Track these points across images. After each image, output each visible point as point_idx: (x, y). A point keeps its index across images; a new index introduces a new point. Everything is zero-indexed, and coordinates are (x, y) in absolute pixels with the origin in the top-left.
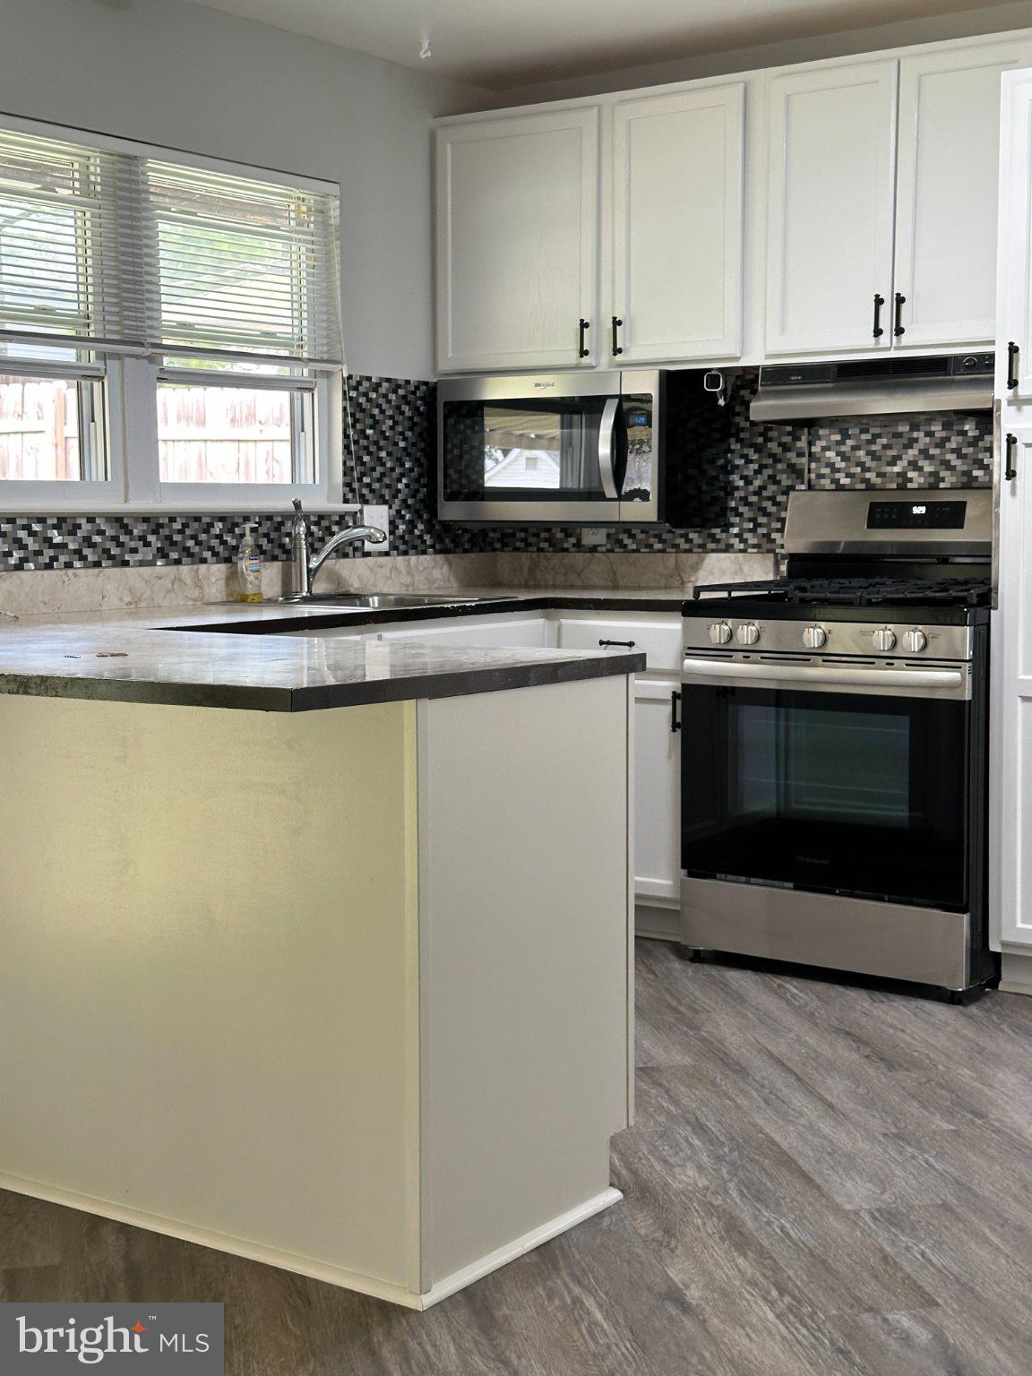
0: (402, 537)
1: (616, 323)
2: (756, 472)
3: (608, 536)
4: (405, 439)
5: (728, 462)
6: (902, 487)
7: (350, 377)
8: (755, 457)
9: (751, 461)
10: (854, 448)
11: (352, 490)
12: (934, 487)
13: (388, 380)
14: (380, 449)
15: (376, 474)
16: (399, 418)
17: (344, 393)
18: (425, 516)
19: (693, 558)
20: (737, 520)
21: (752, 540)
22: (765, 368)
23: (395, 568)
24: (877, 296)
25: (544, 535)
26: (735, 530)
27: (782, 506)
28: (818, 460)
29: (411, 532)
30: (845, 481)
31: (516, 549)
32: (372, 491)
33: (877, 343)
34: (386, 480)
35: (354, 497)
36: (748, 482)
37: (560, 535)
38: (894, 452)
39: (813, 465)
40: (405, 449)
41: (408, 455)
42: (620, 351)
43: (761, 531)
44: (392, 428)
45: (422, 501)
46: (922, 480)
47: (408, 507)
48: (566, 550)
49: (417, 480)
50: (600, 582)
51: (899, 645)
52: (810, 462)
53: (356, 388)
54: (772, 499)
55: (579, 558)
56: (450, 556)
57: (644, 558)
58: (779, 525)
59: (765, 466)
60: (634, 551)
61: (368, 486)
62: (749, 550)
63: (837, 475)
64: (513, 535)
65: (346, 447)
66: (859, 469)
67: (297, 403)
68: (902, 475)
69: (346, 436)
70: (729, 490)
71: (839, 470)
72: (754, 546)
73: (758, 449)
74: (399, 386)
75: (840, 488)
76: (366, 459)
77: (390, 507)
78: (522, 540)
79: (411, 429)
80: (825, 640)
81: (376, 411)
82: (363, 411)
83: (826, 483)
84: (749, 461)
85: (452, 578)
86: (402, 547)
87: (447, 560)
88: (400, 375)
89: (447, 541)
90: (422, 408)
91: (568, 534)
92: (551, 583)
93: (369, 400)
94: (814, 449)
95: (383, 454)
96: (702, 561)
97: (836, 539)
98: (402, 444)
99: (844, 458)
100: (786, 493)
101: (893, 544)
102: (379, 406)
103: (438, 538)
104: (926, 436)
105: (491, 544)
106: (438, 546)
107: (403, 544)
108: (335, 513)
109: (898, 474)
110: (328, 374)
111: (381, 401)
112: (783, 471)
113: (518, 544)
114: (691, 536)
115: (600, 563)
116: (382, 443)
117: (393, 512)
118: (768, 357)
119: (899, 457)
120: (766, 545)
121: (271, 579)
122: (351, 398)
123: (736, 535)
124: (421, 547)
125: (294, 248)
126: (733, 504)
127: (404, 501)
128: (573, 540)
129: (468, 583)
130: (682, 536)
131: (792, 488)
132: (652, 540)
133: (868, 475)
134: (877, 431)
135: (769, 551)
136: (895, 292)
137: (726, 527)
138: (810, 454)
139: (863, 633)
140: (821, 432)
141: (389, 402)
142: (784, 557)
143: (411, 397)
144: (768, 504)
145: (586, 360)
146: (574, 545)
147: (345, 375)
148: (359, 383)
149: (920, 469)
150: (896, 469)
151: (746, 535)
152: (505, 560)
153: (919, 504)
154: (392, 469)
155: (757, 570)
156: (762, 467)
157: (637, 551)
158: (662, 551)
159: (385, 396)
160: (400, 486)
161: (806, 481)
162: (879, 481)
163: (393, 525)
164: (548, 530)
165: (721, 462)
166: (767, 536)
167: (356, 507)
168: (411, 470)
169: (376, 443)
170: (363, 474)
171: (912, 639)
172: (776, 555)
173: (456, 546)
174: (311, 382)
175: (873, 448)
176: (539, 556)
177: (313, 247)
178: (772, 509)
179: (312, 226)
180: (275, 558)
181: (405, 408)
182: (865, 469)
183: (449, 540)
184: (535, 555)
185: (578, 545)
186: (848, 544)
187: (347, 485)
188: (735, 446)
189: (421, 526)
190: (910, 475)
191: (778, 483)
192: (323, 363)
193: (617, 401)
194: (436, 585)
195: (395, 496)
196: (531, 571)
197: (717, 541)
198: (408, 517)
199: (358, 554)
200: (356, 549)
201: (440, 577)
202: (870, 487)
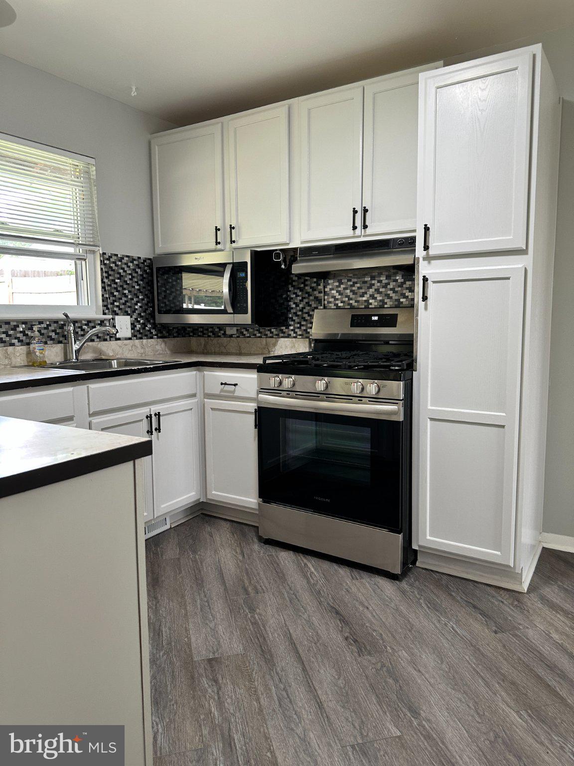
0: (139, 331)
1: (232, 228)
2: (300, 301)
3: (237, 330)
4: (138, 285)
5: (288, 296)
6: (367, 307)
7: (104, 254)
8: (300, 294)
9: (298, 296)
10: (345, 289)
11: (108, 309)
12: (382, 307)
13: (127, 256)
14: (125, 289)
15: (123, 301)
16: (135, 275)
17: (101, 261)
18: (151, 321)
19: (273, 340)
20: (292, 323)
21: (300, 333)
22: (300, 248)
23: (134, 345)
24: (354, 209)
25: (210, 330)
26: (292, 328)
27: (311, 316)
28: (328, 295)
29: (144, 328)
30: (340, 305)
31: (199, 336)
32: (120, 309)
33: (354, 233)
34: (128, 304)
35: (109, 312)
36: (297, 305)
37: (217, 330)
38: (363, 291)
39: (326, 297)
40: (138, 290)
41: (141, 292)
42: (234, 242)
43: (303, 328)
44: (130, 279)
45: (149, 314)
46: (376, 304)
47: (142, 317)
48: (220, 336)
49: (147, 304)
50: (234, 351)
51: (365, 391)
52: (324, 296)
53: (108, 259)
54: (308, 313)
55: (225, 340)
56: (165, 339)
57: (252, 340)
58: (310, 325)
59: (305, 298)
60: (248, 337)
61: (117, 306)
62: (298, 337)
63: (337, 302)
64: (197, 330)
65: (103, 288)
66: (347, 299)
67: (79, 267)
68: (367, 301)
69: (103, 282)
70: (289, 309)
71: (337, 299)
72: (300, 335)
73: (301, 290)
74: (135, 260)
75: (338, 308)
76: (116, 293)
77: (131, 317)
78: (201, 332)
79: (141, 280)
80: (327, 387)
81: (121, 271)
82: (113, 270)
83: (332, 306)
84: (297, 296)
85: (166, 349)
86: (139, 336)
87: (164, 341)
88: (135, 255)
89: (164, 332)
90: (148, 271)
91: (220, 329)
92: (213, 351)
93: (117, 265)
94: (326, 290)
95: (126, 292)
96: (277, 341)
97: (336, 332)
98: (137, 287)
99: (340, 294)
100: (313, 311)
101: (363, 334)
102: (123, 269)
103: (159, 331)
104: (378, 282)
105: (189, 334)
106: (159, 335)
107: (138, 334)
108: (98, 320)
109: (365, 301)
110: (94, 252)
111: (124, 266)
112: (312, 300)
113: (199, 334)
114: (272, 330)
115: (233, 344)
116: (125, 286)
117: (133, 319)
118: (302, 243)
119: (366, 293)
120: (306, 335)
121: (57, 353)
122: (105, 264)
123: (292, 330)
124: (150, 335)
125: (74, 189)
126: (290, 316)
127: (139, 314)
128: (222, 332)
129: (176, 351)
130: (269, 330)
131: (317, 308)
132: (256, 332)
133: (351, 302)
134: (355, 280)
135: (307, 337)
136: (363, 206)
137: (287, 328)
138: (325, 292)
139: (346, 383)
140: (330, 282)
141: (129, 267)
142: (313, 340)
143: (141, 265)
144: (306, 316)
145: (219, 246)
146: (223, 334)
147: (101, 252)
148: (110, 257)
149: (375, 298)
150: (364, 299)
151: (296, 330)
152: (194, 341)
153: (375, 315)
154: (132, 299)
155: (300, 347)
156: (303, 298)
157: (250, 337)
158: (260, 337)
159: (126, 264)
160: (136, 307)
161: (323, 305)
162: (356, 304)
163: (133, 326)
164: (212, 328)
165: (284, 296)
166: (305, 330)
167: (111, 317)
168: (143, 299)
169: (122, 286)
170: (115, 301)
171: (372, 388)
172: (310, 339)
173: (170, 335)
174: (84, 256)
175: (354, 288)
176: (208, 339)
177: (83, 189)
178: (308, 318)
179: (82, 179)
180: (60, 342)
181: (139, 270)
182: (350, 299)
183: (165, 332)
184: (206, 338)
185: (225, 334)
186: (343, 334)
187: (104, 306)
188: (291, 289)
189: (149, 326)
190: (371, 301)
191: (310, 306)
192: (90, 246)
193: (231, 265)
194: (158, 353)
195: (134, 312)
196: (205, 346)
197: (284, 333)
198: (142, 321)
199: (113, 339)
200: (111, 337)
201: (160, 349)
202: (352, 307)
